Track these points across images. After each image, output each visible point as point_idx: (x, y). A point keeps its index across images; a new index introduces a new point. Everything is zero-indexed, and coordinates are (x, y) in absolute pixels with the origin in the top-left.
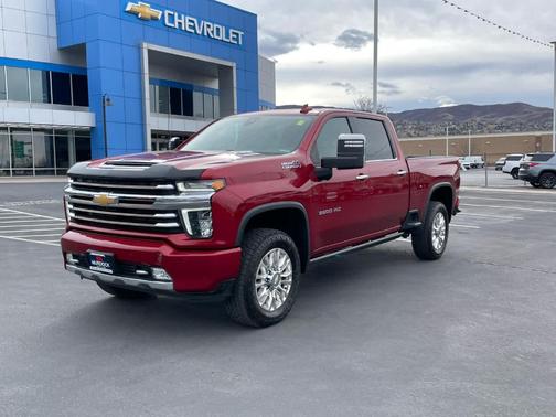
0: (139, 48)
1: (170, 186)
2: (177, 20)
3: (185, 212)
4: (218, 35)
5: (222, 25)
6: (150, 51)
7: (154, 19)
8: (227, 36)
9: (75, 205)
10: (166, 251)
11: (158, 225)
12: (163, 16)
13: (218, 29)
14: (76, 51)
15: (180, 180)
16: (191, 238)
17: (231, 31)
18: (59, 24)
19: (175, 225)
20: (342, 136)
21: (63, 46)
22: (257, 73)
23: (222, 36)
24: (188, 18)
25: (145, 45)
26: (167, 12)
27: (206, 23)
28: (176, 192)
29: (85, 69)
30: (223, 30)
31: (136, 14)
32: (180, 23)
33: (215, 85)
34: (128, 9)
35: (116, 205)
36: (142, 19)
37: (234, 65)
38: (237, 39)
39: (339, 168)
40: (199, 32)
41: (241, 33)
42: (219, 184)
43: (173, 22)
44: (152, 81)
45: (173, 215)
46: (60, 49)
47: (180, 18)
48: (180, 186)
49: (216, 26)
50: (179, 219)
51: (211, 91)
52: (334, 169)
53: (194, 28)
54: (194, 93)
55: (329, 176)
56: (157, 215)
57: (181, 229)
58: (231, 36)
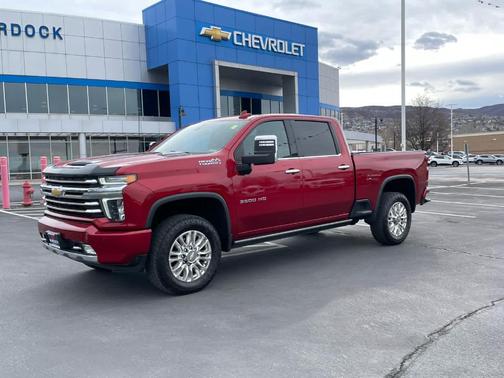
0: (212, 65)
1: (94, 181)
2: (244, 39)
3: (105, 200)
4: (281, 49)
5: (285, 40)
6: (220, 67)
7: (225, 39)
8: (290, 50)
9: (47, 197)
10: (92, 231)
11: (88, 211)
12: (232, 35)
13: (281, 44)
14: (160, 72)
15: (102, 176)
16: (111, 221)
17: (293, 44)
18: (148, 49)
19: (99, 211)
20: (257, 138)
21: (152, 67)
22: (317, 79)
23: (285, 50)
24: (254, 36)
25: (216, 62)
26: (236, 33)
27: (270, 40)
28: (98, 185)
29: (168, 86)
30: (285, 44)
31: (209, 37)
32: (247, 42)
33: (280, 93)
34: (202, 33)
35: (64, 196)
36: (215, 41)
37: (296, 74)
38: (299, 52)
39: (255, 164)
40: (264, 48)
41: (302, 46)
42: (132, 178)
43: (241, 41)
44: (222, 93)
45: (96, 203)
46: (149, 71)
47: (247, 37)
48: (102, 181)
49: (279, 41)
50: (100, 207)
51: (277, 98)
52: (252, 165)
53: (260, 44)
54: (263, 101)
55: (249, 171)
56: (87, 204)
57: (102, 215)
58: (293, 48)
